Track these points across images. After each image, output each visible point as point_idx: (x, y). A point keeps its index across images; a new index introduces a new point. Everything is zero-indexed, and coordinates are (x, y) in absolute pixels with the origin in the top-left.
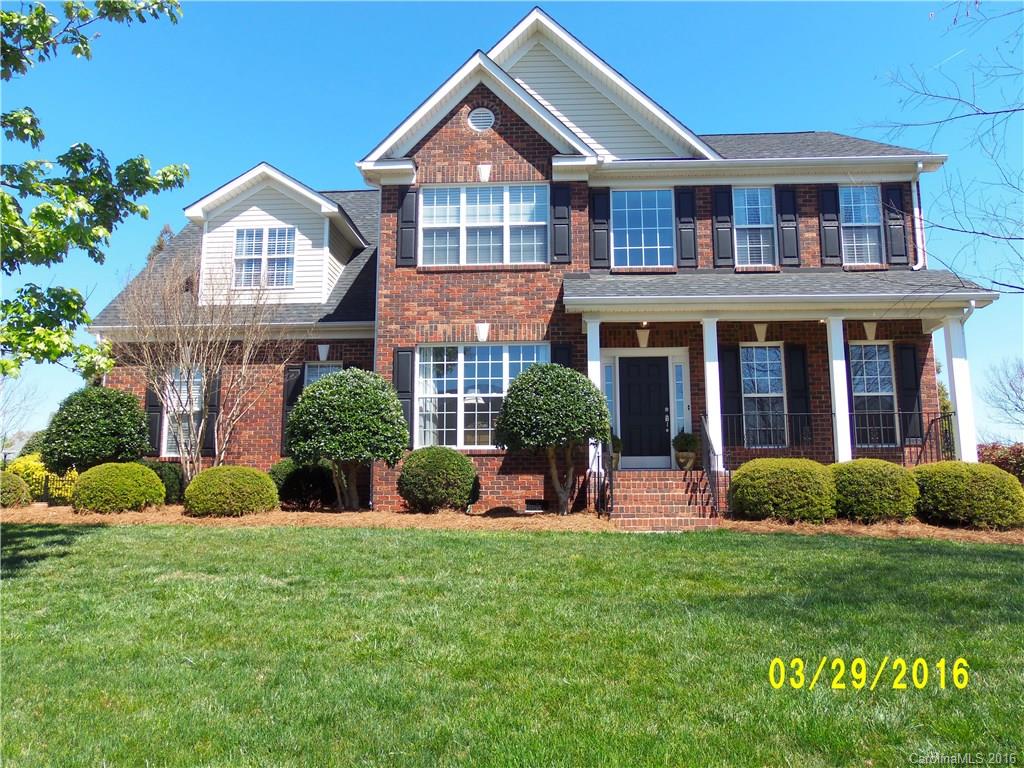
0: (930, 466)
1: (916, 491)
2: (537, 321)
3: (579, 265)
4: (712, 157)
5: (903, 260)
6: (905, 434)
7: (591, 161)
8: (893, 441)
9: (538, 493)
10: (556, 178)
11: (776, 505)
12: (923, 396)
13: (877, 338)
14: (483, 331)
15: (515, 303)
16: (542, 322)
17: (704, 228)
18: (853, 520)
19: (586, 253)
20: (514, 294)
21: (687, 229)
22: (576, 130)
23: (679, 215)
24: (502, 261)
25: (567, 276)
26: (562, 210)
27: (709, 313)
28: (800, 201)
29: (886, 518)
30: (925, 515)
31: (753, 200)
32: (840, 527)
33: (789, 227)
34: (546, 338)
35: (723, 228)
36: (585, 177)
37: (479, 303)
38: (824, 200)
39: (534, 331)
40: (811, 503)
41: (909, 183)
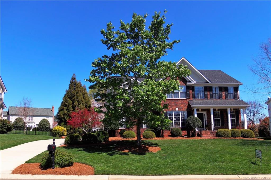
0: (242, 130)
1: (241, 133)
2: (185, 107)
3: (191, 99)
4: (210, 83)
5: (237, 99)
6: (237, 124)
7: (193, 83)
8: (235, 126)
9: (186, 134)
10: (187, 85)
11: (224, 135)
12: (239, 119)
13: (233, 110)
14: (177, 109)
15: (182, 105)
16: (186, 107)
17: (208, 93)
18: (234, 137)
19: (192, 97)
20: (181, 103)
21: (206, 93)
22: (191, 78)
23: (205, 91)
24: (179, 98)
25: (189, 101)
26: (188, 90)
27: (212, 108)
28: (222, 89)
29: (237, 137)
30: (242, 136)
31: (215, 88)
32: (232, 138)
33: (221, 93)
34: (186, 110)
35: (211, 93)
36: (191, 85)
37: (176, 104)
38: (226, 89)
39: (185, 109)
40: (228, 135)
41: (237, 87)
